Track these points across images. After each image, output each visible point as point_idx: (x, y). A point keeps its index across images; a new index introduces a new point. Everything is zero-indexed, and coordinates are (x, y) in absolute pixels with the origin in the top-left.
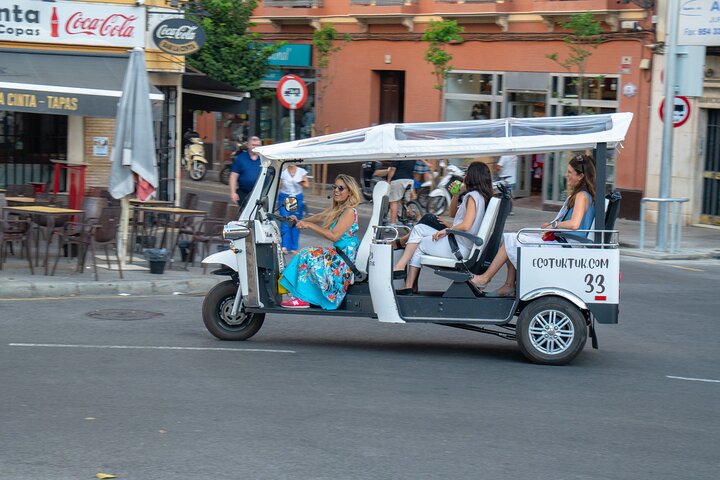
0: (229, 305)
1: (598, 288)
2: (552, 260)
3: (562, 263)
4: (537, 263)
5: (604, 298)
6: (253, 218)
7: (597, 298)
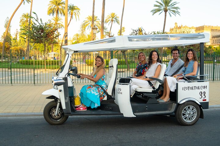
0: (54, 111)
1: (203, 97)
2: (189, 87)
3: (192, 88)
4: (184, 89)
5: (205, 100)
6: (66, 76)
7: (203, 100)
